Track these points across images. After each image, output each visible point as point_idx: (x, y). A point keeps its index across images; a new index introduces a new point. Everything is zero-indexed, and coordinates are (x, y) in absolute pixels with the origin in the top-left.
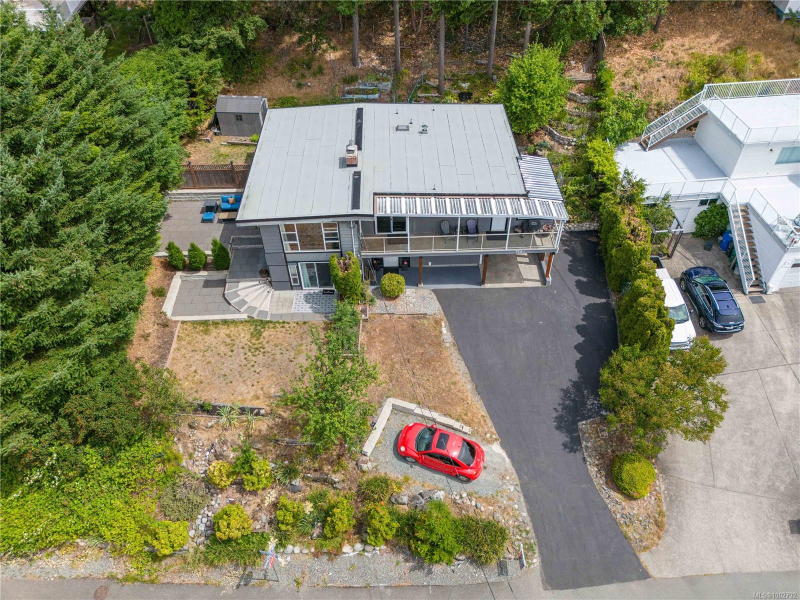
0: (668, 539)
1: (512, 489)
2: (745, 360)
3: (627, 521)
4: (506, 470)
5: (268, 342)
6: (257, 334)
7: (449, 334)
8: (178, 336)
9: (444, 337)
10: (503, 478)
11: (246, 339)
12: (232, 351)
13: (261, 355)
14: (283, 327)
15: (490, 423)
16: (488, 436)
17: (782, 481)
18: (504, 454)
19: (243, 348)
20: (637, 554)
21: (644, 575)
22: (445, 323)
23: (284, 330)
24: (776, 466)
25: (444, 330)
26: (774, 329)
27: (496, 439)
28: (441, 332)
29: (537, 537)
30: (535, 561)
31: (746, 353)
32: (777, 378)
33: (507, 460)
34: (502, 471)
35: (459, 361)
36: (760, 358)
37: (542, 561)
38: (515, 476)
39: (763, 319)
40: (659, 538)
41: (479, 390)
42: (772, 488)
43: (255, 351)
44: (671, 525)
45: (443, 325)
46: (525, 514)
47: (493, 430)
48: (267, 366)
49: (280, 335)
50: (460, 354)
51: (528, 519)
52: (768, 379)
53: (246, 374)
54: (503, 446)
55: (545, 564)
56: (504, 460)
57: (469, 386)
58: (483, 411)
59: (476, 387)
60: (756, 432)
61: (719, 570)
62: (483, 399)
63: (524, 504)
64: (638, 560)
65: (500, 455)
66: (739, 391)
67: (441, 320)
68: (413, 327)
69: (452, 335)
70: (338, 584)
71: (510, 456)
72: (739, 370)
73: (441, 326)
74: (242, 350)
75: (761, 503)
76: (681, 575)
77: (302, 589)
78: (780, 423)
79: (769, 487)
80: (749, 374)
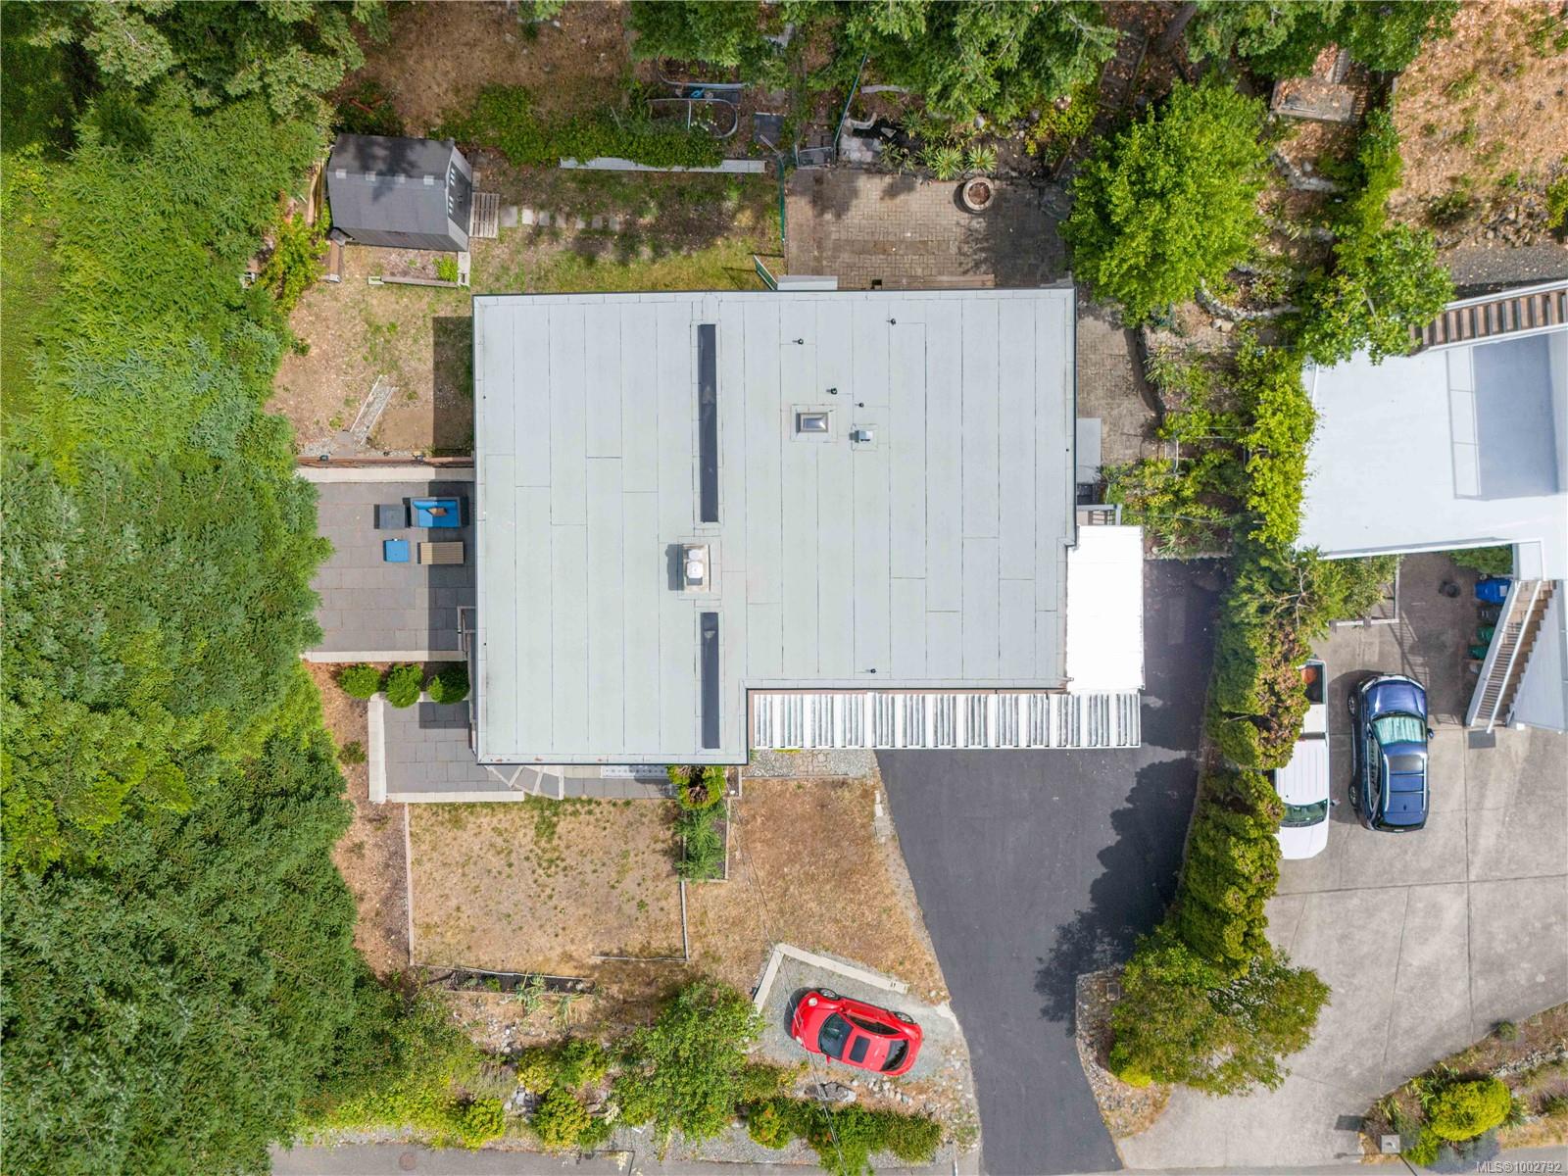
0: (1163, 1123)
1: (958, 1065)
2: (1398, 865)
3: (1114, 1104)
4: (953, 1042)
5: (568, 847)
6: (547, 828)
7: (887, 817)
8: (411, 834)
9: (877, 824)
10: (947, 1052)
11: (529, 838)
12: (510, 865)
13: (561, 873)
14: (590, 812)
15: (938, 974)
16: (933, 993)
17: (1360, 1065)
18: (954, 1019)
19: (527, 859)
20: (1115, 1140)
21: (1118, 1165)
22: (882, 795)
23: (592, 818)
24: (1362, 1043)
25: (879, 810)
26: (1479, 807)
27: (944, 998)
28: (872, 815)
29: (982, 1121)
30: (974, 1146)
31: (1406, 852)
32: (1434, 906)
33: (957, 1027)
34: (947, 1042)
35: (900, 870)
36: (1426, 864)
37: (984, 1148)
38: (965, 1049)
39: (1470, 784)
40: (1152, 1122)
41: (928, 921)
42: (1340, 1072)
43: (549, 867)
44: (1174, 1105)
45: (878, 798)
46: (970, 1096)
47: (942, 984)
48: (576, 897)
49: (588, 831)
50: (904, 856)
51: (974, 1102)
52: (1420, 905)
53: (541, 911)
54: (954, 1007)
55: (986, 1151)
56: (952, 1027)
57: (913, 914)
58: (930, 957)
59: (924, 917)
60: (1357, 989)
61: (1219, 1163)
62: (932, 935)
63: (971, 1083)
64: (1114, 1148)
65: (947, 1020)
66: (1361, 922)
67: (874, 787)
68: (823, 806)
69: (893, 820)
70: (713, 1158)
71: (962, 1022)
72: (1379, 884)
73: (874, 801)
74: (526, 864)
75: (1314, 1090)
76: (1166, 1166)
77: (665, 1162)
78: (1402, 980)
79: (1336, 1069)
80: (1392, 892)
